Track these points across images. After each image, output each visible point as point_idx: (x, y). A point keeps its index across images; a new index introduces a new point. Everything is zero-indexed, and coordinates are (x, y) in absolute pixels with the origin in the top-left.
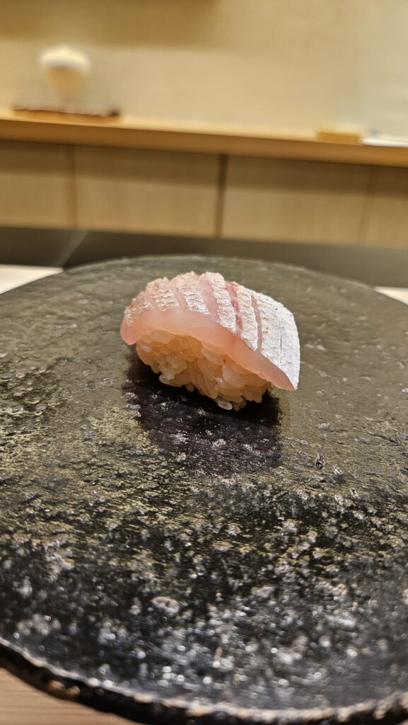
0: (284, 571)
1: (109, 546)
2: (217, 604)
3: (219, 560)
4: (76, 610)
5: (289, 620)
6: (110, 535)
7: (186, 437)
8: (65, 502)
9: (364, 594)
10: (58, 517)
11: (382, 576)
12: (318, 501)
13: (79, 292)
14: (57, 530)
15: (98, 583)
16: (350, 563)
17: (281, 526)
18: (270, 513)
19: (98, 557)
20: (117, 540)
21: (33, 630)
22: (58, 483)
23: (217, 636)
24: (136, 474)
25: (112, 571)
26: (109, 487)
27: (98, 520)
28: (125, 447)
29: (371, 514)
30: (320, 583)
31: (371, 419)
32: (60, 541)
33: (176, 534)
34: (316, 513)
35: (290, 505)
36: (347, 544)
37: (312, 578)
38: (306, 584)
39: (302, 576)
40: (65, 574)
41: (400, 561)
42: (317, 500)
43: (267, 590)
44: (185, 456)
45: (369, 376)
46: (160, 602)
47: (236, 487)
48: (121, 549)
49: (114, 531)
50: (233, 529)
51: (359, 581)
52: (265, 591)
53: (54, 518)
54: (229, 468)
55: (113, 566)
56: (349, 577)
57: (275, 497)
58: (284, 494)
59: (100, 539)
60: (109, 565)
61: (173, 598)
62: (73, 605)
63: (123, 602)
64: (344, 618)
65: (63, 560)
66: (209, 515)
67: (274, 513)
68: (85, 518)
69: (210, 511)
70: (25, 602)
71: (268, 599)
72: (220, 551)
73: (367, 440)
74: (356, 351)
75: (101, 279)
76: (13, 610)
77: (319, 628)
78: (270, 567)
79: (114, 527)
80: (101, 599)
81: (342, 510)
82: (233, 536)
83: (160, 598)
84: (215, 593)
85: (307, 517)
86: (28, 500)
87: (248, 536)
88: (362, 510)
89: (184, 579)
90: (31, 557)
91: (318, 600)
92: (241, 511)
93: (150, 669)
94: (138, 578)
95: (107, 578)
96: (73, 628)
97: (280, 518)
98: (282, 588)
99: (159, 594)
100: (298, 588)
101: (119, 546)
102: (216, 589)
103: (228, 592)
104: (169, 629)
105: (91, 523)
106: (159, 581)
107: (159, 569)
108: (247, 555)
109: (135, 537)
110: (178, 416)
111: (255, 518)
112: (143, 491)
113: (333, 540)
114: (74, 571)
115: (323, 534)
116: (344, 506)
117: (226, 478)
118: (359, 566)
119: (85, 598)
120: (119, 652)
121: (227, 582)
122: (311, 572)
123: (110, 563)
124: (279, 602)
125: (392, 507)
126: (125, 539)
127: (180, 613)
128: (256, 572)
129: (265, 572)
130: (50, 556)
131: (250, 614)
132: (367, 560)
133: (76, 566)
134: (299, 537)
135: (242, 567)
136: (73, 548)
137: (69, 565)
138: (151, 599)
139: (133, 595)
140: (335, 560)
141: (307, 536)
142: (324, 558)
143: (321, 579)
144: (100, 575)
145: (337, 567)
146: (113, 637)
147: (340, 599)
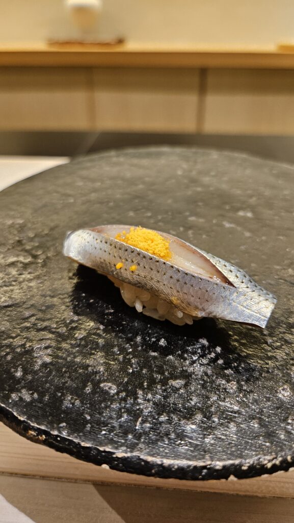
0: (194, 371)
1: (77, 349)
2: (143, 389)
3: (149, 361)
4: (49, 388)
5: (193, 403)
6: (78, 341)
8: (51, 319)
9: (249, 389)
10: (45, 329)
11: (265, 377)
13: (78, 176)
14: (44, 337)
15: (66, 372)
16: (243, 368)
17: (198, 341)
19: (68, 356)
20: (83, 345)
21: (21, 399)
22: (48, 307)
23: (142, 411)
25: (76, 365)
27: (71, 332)
29: (265, 335)
30: (219, 380)
32: (45, 344)
33: (122, 342)
36: (243, 354)
37: (213, 376)
38: (208, 380)
39: (207, 375)
40: (45, 365)
41: (280, 368)
43: (180, 383)
45: (283, 235)
46: (105, 386)
49: (81, 339)
50: (163, 342)
51: (247, 381)
52: (177, 383)
56: (240, 377)
59: (71, 344)
61: (114, 384)
62: (48, 385)
63: (80, 385)
64: (232, 404)
65: (45, 356)
68: (63, 330)
70: (18, 381)
71: (180, 388)
72: (151, 356)
74: (276, 218)
76: (9, 386)
77: (213, 409)
78: (184, 368)
79: (81, 337)
80: (66, 382)
82: (162, 346)
83: (105, 384)
84: (143, 382)
86: (28, 317)
87: (172, 347)
89: (124, 372)
90: (24, 353)
91: (215, 392)
93: (92, 427)
94: (92, 370)
95: (72, 369)
96: (46, 399)
98: (190, 382)
99: (104, 381)
100: (202, 382)
101: (83, 349)
102: (144, 380)
103: (152, 382)
104: (109, 403)
105: (67, 333)
106: (106, 373)
107: (107, 365)
109: (95, 343)
114: (51, 363)
115: (228, 346)
118: (248, 370)
119: (56, 381)
120: (73, 415)
121: (153, 376)
122: (213, 372)
123: (76, 360)
124: (187, 391)
125: (282, 330)
126: (88, 345)
127: (118, 393)
128: (174, 371)
129: (181, 371)
130: (36, 354)
131: (165, 397)
132: (256, 366)
133: (53, 360)
134: (209, 349)
135: (165, 367)
136: (52, 349)
137: (48, 360)
138: (99, 384)
139: (88, 381)
140: (233, 365)
141: (215, 348)
142: (225, 363)
143: (219, 377)
144: (67, 367)
145: (232, 370)
146: (71, 406)
147: (231, 391)
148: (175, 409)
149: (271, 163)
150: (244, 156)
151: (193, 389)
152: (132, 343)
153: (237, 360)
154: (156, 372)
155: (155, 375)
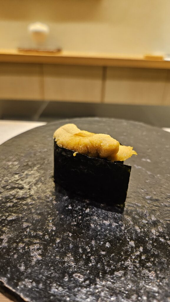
0: (129, 264)
1: (56, 249)
2: (99, 278)
3: (101, 258)
4: (42, 278)
5: (130, 286)
6: (57, 244)
8: (40, 229)
9: (162, 276)
15: (51, 266)
16: (157, 262)
17: (128, 244)
19: (52, 255)
20: (60, 247)
21: (25, 286)
22: (37, 221)
25: (57, 261)
26: (57, 223)
27: (52, 238)
29: (167, 239)
30: (144, 270)
31: (169, 194)
32: (37, 247)
33: (84, 245)
34: (143, 238)
35: (132, 234)
36: (156, 253)
37: (140, 268)
38: (138, 271)
39: (136, 267)
40: (38, 262)
42: (144, 232)
43: (121, 273)
44: (89, 210)
45: (169, 174)
46: (76, 276)
47: (110, 225)
48: (61, 251)
49: (59, 243)
50: (108, 244)
51: (161, 270)
53: (34, 236)
54: (107, 216)
55: (58, 259)
56: (157, 268)
57: (126, 230)
58: (130, 229)
59: (52, 246)
60: (56, 258)
61: (81, 274)
62: (41, 276)
63: (61, 275)
64: (153, 287)
65: (38, 255)
67: (125, 238)
68: (47, 237)
70: (22, 273)
71: (121, 277)
72: (102, 254)
73: (167, 204)
76: (17, 277)
77: (142, 291)
79: (59, 241)
80: (52, 273)
81: (155, 237)
82: (108, 247)
83: (76, 274)
84: (99, 273)
86: (25, 228)
88: (163, 237)
89: (86, 266)
90: (25, 253)
91: (142, 278)
92: (112, 236)
94: (67, 264)
95: (55, 264)
96: (41, 286)
97: (128, 240)
98: (127, 272)
99: (76, 272)
100: (134, 272)
102: (100, 271)
103: (105, 273)
104: (80, 288)
105: (49, 239)
106: (76, 266)
107: (76, 261)
108: (113, 256)
109: (67, 246)
111: (117, 239)
113: (150, 251)
114: (42, 260)
115: (146, 248)
116: (156, 235)
117: (105, 220)
118: (161, 263)
120: (59, 297)
121: (105, 268)
122: (140, 265)
124: (126, 278)
126: (64, 247)
127: (84, 281)
128: (117, 264)
129: (120, 264)
130: (32, 253)
131: (113, 283)
132: (165, 260)
133: (42, 258)
134: (136, 249)
135: (111, 262)
136: (42, 250)
137: (40, 258)
138: (73, 274)
139: (65, 272)
140: (151, 260)
141: (139, 248)
142: (146, 259)
143: (144, 269)
144: (52, 263)
145: (151, 263)
146: (56, 290)
147: (152, 278)
148: (120, 291)
150: (141, 124)
151: (129, 277)
152: (90, 245)
153: (153, 257)
154: (106, 265)
155: (106, 268)
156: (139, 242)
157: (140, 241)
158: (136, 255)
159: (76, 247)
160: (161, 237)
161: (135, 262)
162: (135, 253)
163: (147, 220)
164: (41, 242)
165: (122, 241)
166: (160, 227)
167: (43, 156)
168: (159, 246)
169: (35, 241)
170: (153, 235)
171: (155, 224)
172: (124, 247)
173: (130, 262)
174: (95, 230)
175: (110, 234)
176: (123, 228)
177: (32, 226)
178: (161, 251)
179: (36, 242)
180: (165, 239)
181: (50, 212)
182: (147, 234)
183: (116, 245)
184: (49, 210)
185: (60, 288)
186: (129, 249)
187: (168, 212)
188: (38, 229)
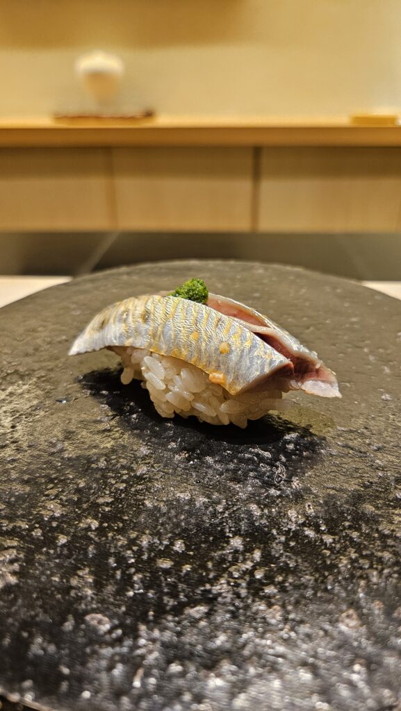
0: (222, 591)
1: (57, 561)
2: (146, 622)
3: (158, 578)
4: (13, 625)
5: (219, 642)
6: (58, 549)
7: (149, 449)
8: (23, 516)
9: (299, 618)
10: (13, 531)
11: (321, 597)
12: (270, 516)
13: (74, 303)
14: (9, 544)
15: (37, 599)
16: (291, 584)
17: (228, 543)
18: (219, 528)
19: (43, 573)
20: (64, 555)
22: (19, 498)
23: (143, 657)
24: (95, 488)
25: (53, 586)
26: (66, 501)
27: (50, 534)
28: (89, 461)
29: (323, 532)
30: (256, 604)
31: (343, 429)
32: (10, 555)
33: (121, 550)
34: (266, 529)
35: (241, 521)
36: (292, 564)
37: (248, 598)
38: (241, 605)
39: (238, 596)
40: (8, 588)
41: (343, 583)
43: (201, 610)
44: (145, 469)
45: (349, 382)
46: (93, 619)
47: (191, 502)
48: (66, 564)
49: (64, 545)
50: (179, 546)
51: (296, 603)
52: (197, 611)
53: (9, 532)
54: (187, 481)
55: (55, 581)
56: (287, 598)
57: (227, 512)
58: (238, 509)
59: (47, 553)
60: (51, 580)
61: (105, 615)
62: (10, 620)
63: (57, 619)
64: (274, 641)
65: (9, 575)
66: (158, 531)
67: (222, 531)
68: (37, 533)
69: (159, 527)
71: (200, 619)
72: (161, 568)
73: (334, 452)
74: (341, 355)
75: (97, 288)
77: (246, 652)
78: (208, 586)
79: (64, 542)
80: (37, 615)
81: (293, 527)
82: (178, 552)
83: (94, 615)
84: (148, 611)
85: (256, 534)
87: (191, 553)
88: (314, 526)
89: (120, 596)
91: (250, 622)
92: (191, 527)
93: (70, 686)
94: (76, 594)
95: (47, 594)
96: (6, 642)
97: (227, 534)
98: (215, 608)
99: (94, 611)
100: (232, 608)
101: (64, 561)
102: (150, 608)
103: (161, 611)
104: (96, 647)
105: (42, 538)
106: (96, 597)
107: (98, 586)
108: (188, 574)
109: (82, 552)
110: (147, 428)
111: (203, 534)
112: (98, 505)
113: (278, 558)
114: (17, 585)
115: (270, 552)
116: (296, 523)
117: (181, 492)
118: (298, 587)
119: (22, 613)
120: (44, 667)
121: (163, 600)
122: (248, 593)
123: (53, 578)
124: (210, 623)
125: (347, 524)
126: (72, 555)
127: (110, 632)
128: (193, 591)
129: (202, 591)
131: (179, 634)
132: (310, 580)
133: (20, 581)
134: (244, 555)
135: (181, 586)
136: (20, 563)
137: (13, 580)
138: (85, 616)
139: (68, 612)
140: (276, 580)
141: (253, 554)
142: (266, 577)
143: (257, 599)
144: (41, 591)
145: (276, 588)
146: (41, 652)
147: (273, 621)
148: (192, 654)
149: (333, 279)
151: (219, 619)
152: (135, 548)
153: (282, 572)
154: (167, 594)
155: (166, 599)
156: (254, 540)
157: (257, 536)
158: (243, 571)
159: (103, 554)
160: (309, 527)
161: (237, 585)
162: (239, 564)
163: (280, 490)
164: (22, 546)
165: (215, 537)
166: (309, 503)
167: (56, 352)
168: (301, 547)
169: (9, 543)
170: (290, 523)
171: (298, 497)
172: (215, 552)
173: (225, 586)
174: (153, 515)
175: (188, 523)
176: (220, 508)
177: (8, 511)
178: (305, 560)
179: (11, 545)
180: (318, 530)
181: (54, 476)
182: (274, 522)
183: (198, 549)
184: (52, 472)
185: (52, 648)
186: (228, 556)
187: (335, 469)
188: (18, 517)
